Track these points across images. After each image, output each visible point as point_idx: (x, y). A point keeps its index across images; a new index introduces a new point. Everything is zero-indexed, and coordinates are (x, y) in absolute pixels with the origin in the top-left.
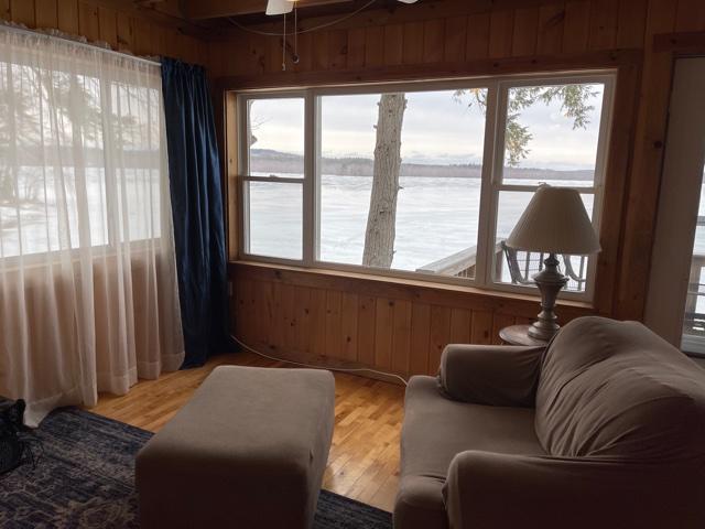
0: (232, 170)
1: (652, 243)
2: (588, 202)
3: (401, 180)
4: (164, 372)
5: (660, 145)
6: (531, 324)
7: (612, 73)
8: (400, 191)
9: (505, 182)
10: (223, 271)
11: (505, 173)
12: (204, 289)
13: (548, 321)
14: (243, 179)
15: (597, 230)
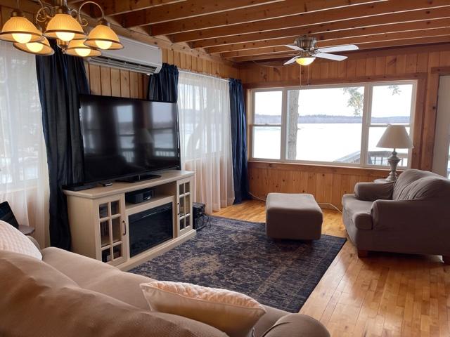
0: (249, 122)
1: (433, 145)
2: (408, 130)
3: (299, 125)
4: (228, 205)
5: (435, 108)
6: (386, 178)
7: (416, 82)
8: (298, 131)
9: (372, 124)
10: (246, 165)
11: (372, 120)
12: (241, 171)
13: (394, 175)
14: (252, 126)
15: (412, 140)
